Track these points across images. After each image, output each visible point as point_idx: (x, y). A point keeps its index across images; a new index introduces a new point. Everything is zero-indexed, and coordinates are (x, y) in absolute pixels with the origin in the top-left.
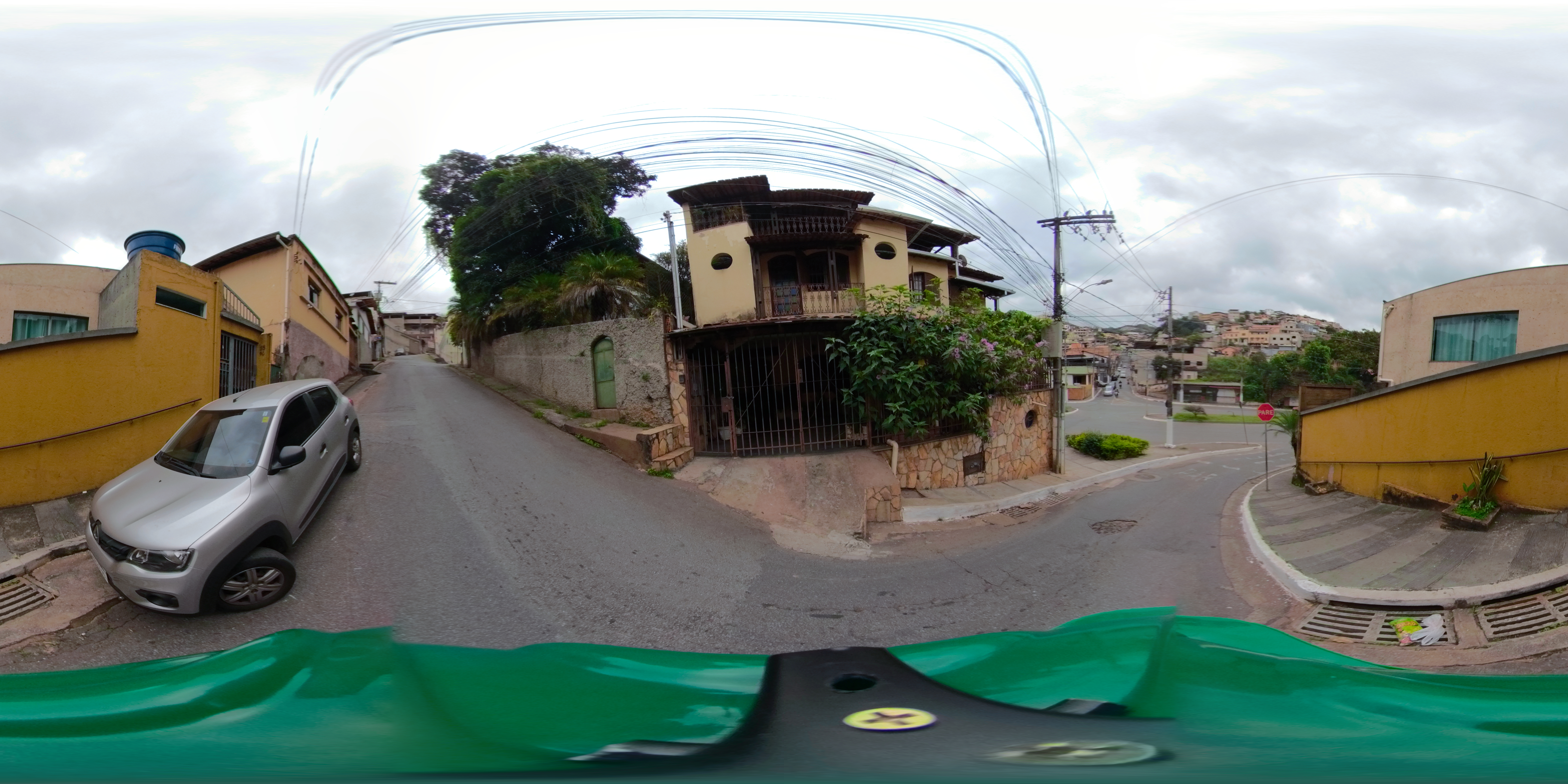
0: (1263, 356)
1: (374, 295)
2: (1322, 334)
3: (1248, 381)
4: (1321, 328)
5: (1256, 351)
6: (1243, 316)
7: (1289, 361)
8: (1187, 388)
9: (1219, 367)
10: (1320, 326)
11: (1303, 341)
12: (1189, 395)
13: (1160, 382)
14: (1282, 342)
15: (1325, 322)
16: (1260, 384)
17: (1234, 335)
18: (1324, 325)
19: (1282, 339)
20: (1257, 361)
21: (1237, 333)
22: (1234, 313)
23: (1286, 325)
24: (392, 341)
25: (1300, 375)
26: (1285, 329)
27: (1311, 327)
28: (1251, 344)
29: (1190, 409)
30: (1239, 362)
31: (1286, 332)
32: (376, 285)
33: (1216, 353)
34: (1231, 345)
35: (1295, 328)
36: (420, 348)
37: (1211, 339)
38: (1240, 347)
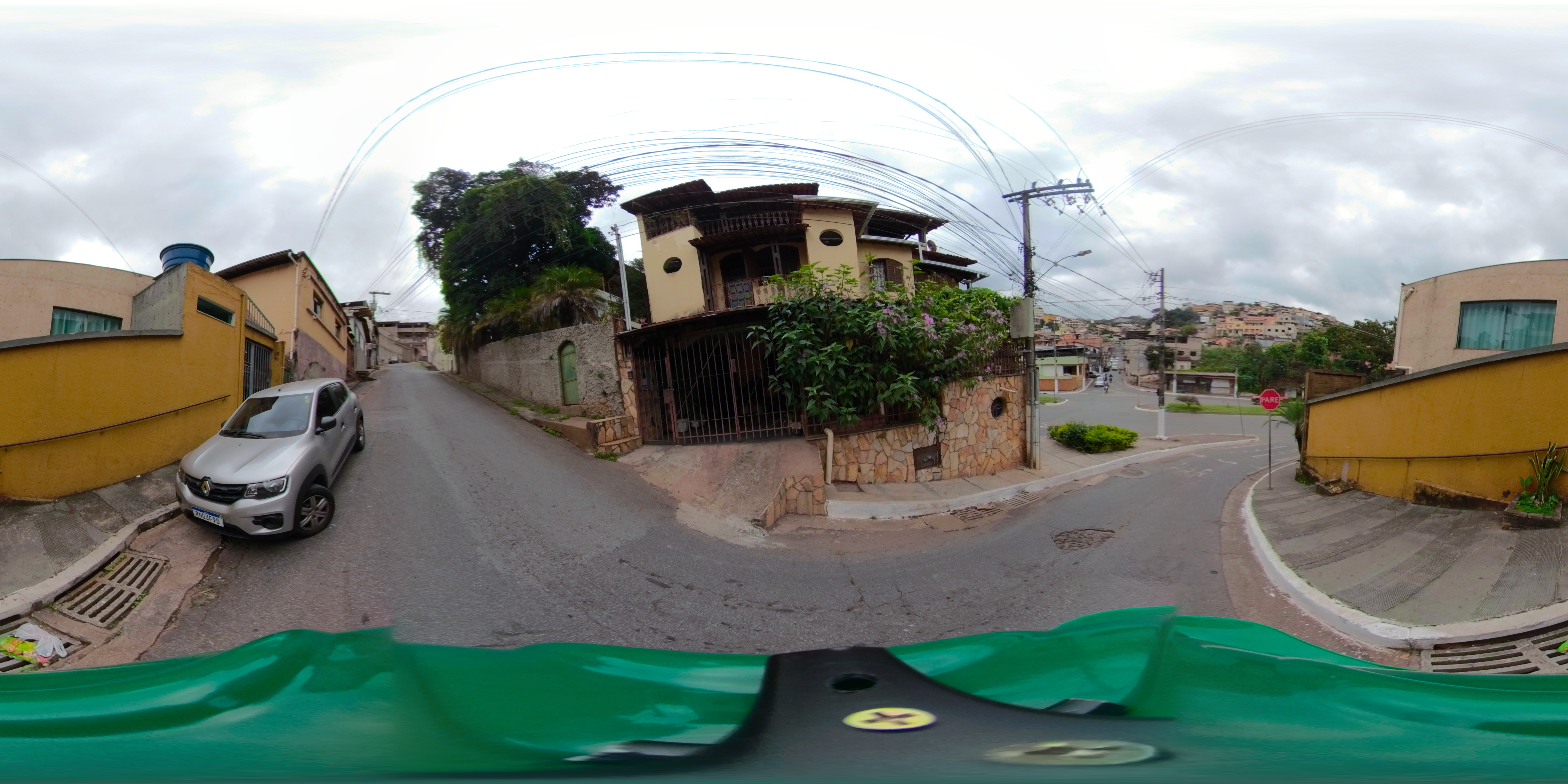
0: (1257, 347)
1: (369, 304)
2: (1317, 327)
3: (1243, 371)
5: (1251, 342)
6: (1238, 307)
7: (1284, 352)
8: (1180, 378)
9: (1212, 357)
10: (1316, 319)
11: (1298, 333)
12: (1182, 386)
13: (1152, 372)
14: (1277, 333)
15: (1320, 315)
16: (1255, 374)
17: (1228, 326)
18: (1319, 318)
19: (1277, 331)
20: (1253, 352)
21: (1232, 323)
22: (1229, 304)
24: (386, 349)
25: (1293, 365)
26: (1281, 321)
27: (1307, 319)
28: (1245, 335)
29: (1182, 399)
30: (1233, 352)
31: (1281, 323)
32: (371, 294)
33: (1210, 344)
34: (1226, 335)
35: (1290, 320)
36: (414, 357)
37: (1204, 331)
38: (1235, 338)
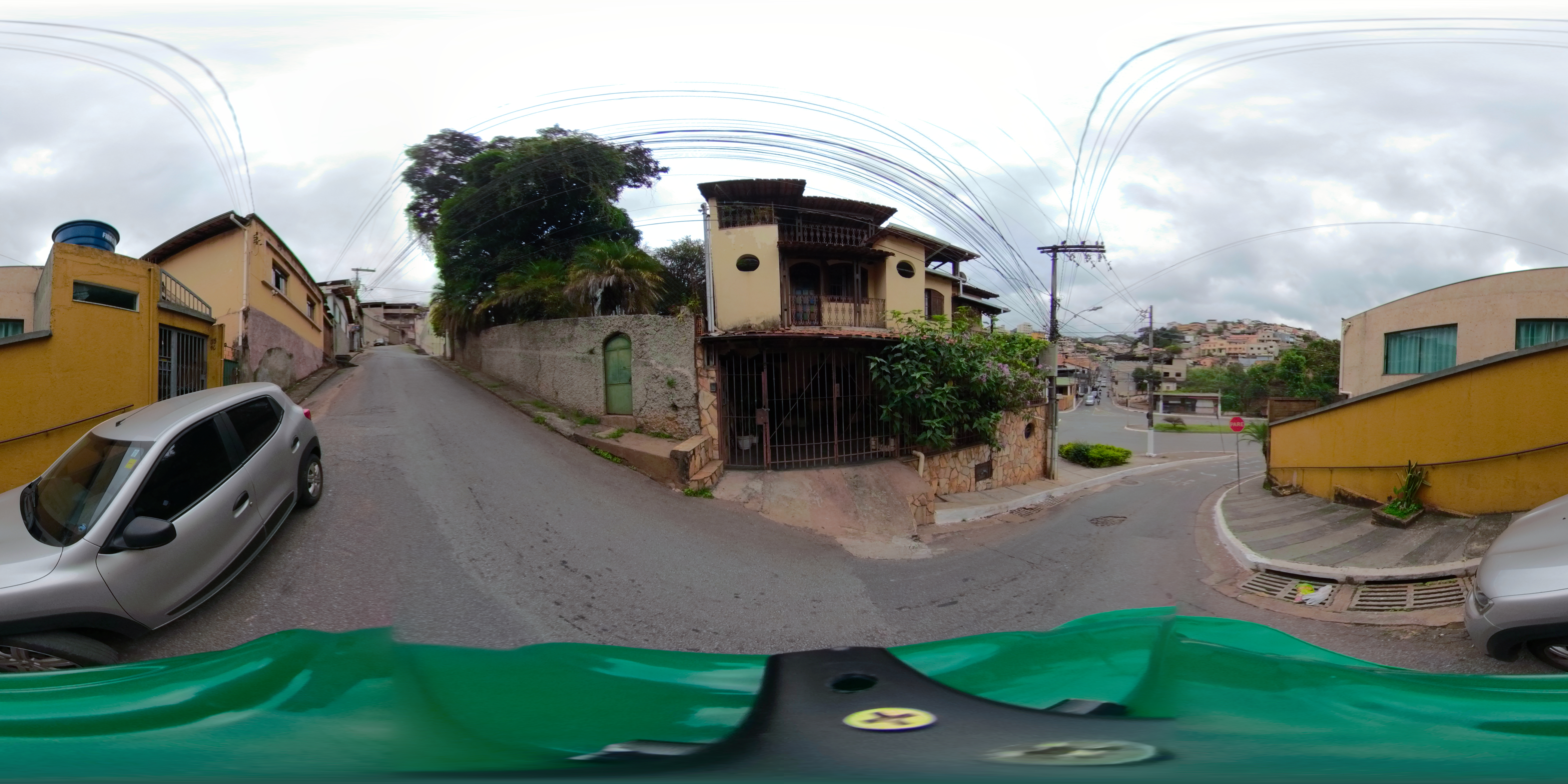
0: (1240, 366)
1: (352, 283)
2: (1299, 343)
3: (1226, 391)
4: (1298, 336)
5: (1234, 361)
6: (1221, 326)
7: (1264, 371)
8: (1167, 398)
9: (1198, 377)
10: (1297, 334)
11: (1280, 351)
12: (1168, 406)
13: (1140, 393)
14: (1259, 351)
15: (1302, 331)
16: (1237, 394)
17: (1212, 345)
18: (1301, 333)
19: (1259, 349)
20: (1235, 371)
21: (1215, 343)
22: (1212, 323)
23: (1263, 334)
24: (371, 331)
25: (1276, 384)
26: (1263, 339)
27: (1287, 335)
28: (1229, 354)
29: (1169, 420)
30: (1217, 372)
31: (1263, 341)
32: (354, 273)
33: (1195, 364)
34: (1210, 355)
35: (1271, 338)
36: (400, 339)
37: (1190, 350)
38: (1219, 357)
